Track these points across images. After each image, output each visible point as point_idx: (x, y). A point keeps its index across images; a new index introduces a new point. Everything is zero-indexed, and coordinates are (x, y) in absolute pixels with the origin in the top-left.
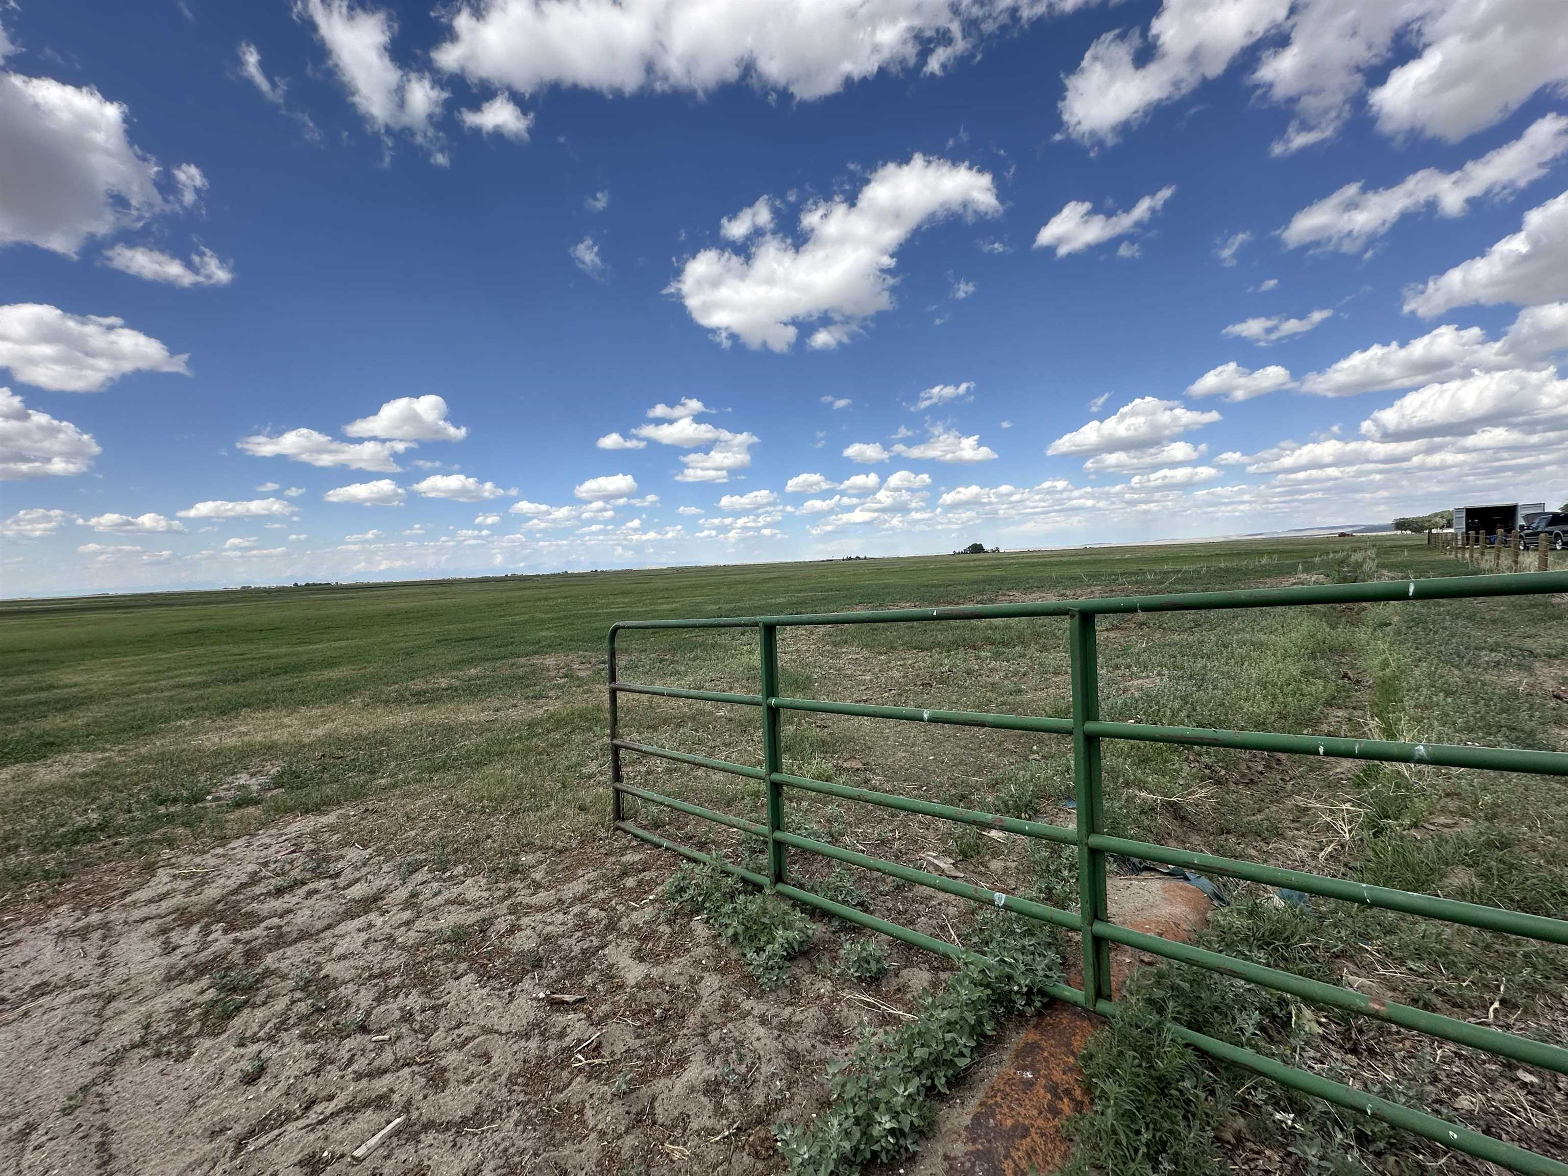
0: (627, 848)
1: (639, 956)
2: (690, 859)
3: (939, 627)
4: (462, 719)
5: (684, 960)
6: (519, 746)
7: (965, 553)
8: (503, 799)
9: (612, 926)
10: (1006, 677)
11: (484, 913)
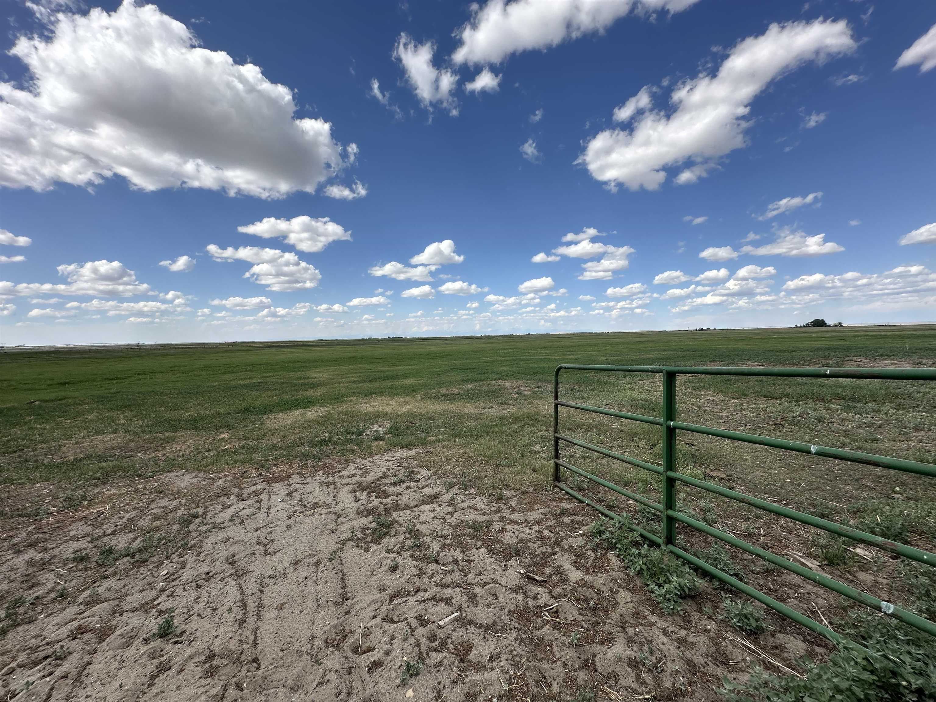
0: (562, 499)
1: (576, 565)
2: (603, 514)
3: (786, 382)
4: (466, 411)
5: (605, 576)
6: (496, 429)
7: (807, 326)
8: (491, 458)
9: (558, 543)
10: (860, 426)
11: (487, 517)
